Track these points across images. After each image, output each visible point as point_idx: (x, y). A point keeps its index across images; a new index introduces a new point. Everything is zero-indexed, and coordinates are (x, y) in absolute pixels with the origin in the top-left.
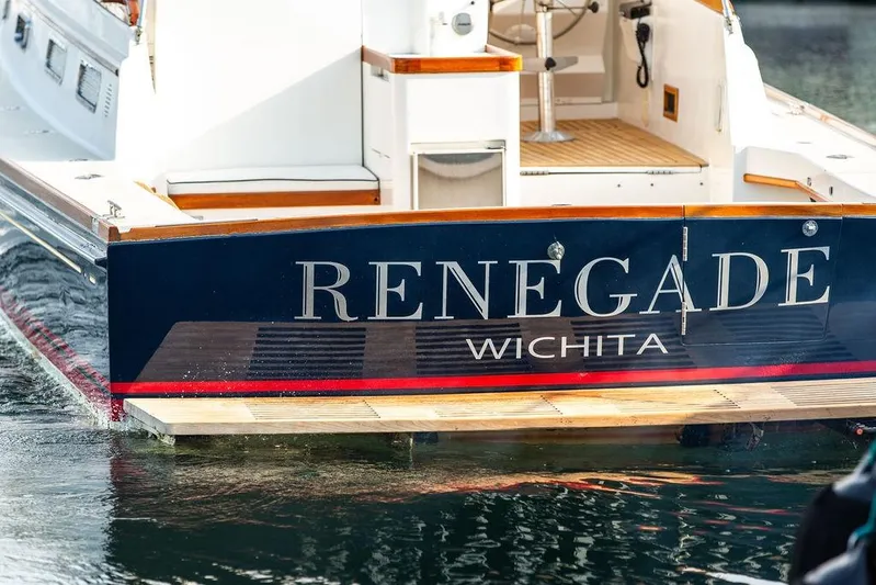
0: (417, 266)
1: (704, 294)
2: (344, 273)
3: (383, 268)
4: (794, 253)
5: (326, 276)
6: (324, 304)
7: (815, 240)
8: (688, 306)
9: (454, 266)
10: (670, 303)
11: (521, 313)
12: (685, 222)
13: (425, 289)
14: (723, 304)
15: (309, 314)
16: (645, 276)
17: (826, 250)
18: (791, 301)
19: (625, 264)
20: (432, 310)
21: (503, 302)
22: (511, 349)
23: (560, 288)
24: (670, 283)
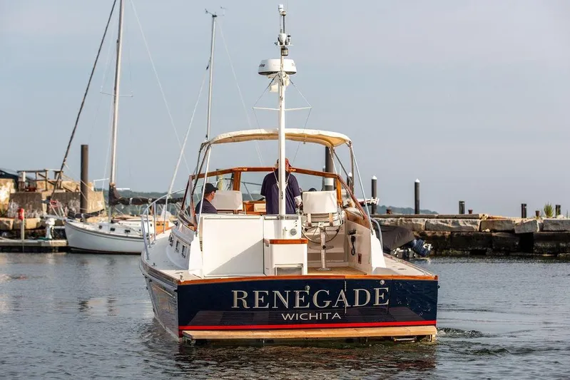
0: (267, 292)
1: (351, 301)
2: (246, 294)
3: (257, 293)
4: (377, 290)
5: (240, 295)
6: (240, 303)
7: (384, 286)
8: (347, 305)
9: (278, 292)
10: (341, 304)
11: (297, 306)
12: (346, 280)
13: (269, 299)
14: (357, 304)
15: (236, 306)
16: (333, 297)
17: (387, 289)
18: (377, 303)
19: (328, 292)
20: (272, 305)
21: (292, 302)
22: (295, 317)
23: (309, 299)
24: (341, 298)
